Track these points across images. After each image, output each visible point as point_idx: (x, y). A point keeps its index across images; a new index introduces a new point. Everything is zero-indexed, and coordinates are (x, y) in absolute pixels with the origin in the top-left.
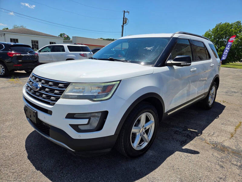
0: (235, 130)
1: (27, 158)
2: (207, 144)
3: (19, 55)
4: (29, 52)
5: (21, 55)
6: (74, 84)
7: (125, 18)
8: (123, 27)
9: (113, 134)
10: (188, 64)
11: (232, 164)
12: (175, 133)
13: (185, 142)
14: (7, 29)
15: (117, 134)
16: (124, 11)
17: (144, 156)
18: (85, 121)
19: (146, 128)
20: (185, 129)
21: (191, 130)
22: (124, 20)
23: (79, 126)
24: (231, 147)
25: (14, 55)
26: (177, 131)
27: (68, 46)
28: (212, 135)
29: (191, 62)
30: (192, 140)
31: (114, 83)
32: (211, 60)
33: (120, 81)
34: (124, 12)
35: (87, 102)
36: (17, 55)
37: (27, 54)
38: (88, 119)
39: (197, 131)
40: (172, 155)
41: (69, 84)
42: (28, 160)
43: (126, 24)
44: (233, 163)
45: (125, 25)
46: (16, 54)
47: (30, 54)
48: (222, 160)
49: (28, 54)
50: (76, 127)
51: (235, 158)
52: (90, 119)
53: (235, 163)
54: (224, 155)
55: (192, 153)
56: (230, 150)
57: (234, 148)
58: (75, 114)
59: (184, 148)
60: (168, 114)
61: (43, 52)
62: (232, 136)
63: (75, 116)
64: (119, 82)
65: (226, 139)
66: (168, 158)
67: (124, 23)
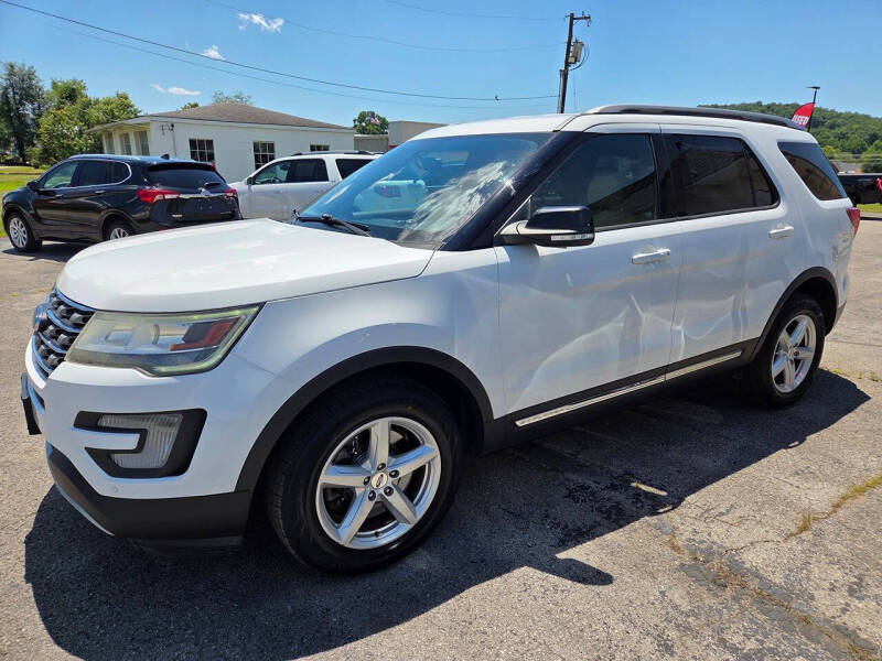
0: (836, 501)
1: (23, 539)
2: (668, 551)
3: (175, 196)
4: (207, 187)
5: (181, 196)
6: (106, 315)
7: (573, 40)
8: (565, 75)
9: (231, 488)
10: (578, 237)
11: (723, 641)
12: (568, 496)
13: (582, 536)
14: (196, 105)
15: (248, 490)
16: (572, 15)
17: (392, 571)
18: (130, 441)
19: (397, 473)
20: (621, 483)
21: (643, 487)
22: (568, 51)
23: (116, 457)
24: (766, 573)
25: (158, 197)
26: (584, 488)
27: (338, 161)
28: (721, 514)
29: (592, 232)
30: (621, 526)
31: (237, 312)
32: (778, 212)
33: (261, 305)
34: (572, 18)
35: (132, 376)
36: (167, 197)
37: (200, 192)
38: (138, 435)
39: (664, 493)
40: (497, 582)
41: (92, 313)
42: (23, 547)
43: (578, 64)
44: (727, 637)
45: (572, 66)
46: (164, 194)
47: (208, 193)
48: (690, 620)
49: (204, 193)
50: (103, 458)
51: (751, 621)
52: (143, 433)
53: (736, 640)
54: (709, 601)
55: (583, 581)
56: (754, 584)
57: (778, 579)
58: (100, 415)
59: (562, 556)
60: (519, 423)
61: (263, 183)
62: (804, 528)
63: (104, 422)
64: (255, 309)
65: (771, 536)
66: (473, 589)
67: (571, 60)
